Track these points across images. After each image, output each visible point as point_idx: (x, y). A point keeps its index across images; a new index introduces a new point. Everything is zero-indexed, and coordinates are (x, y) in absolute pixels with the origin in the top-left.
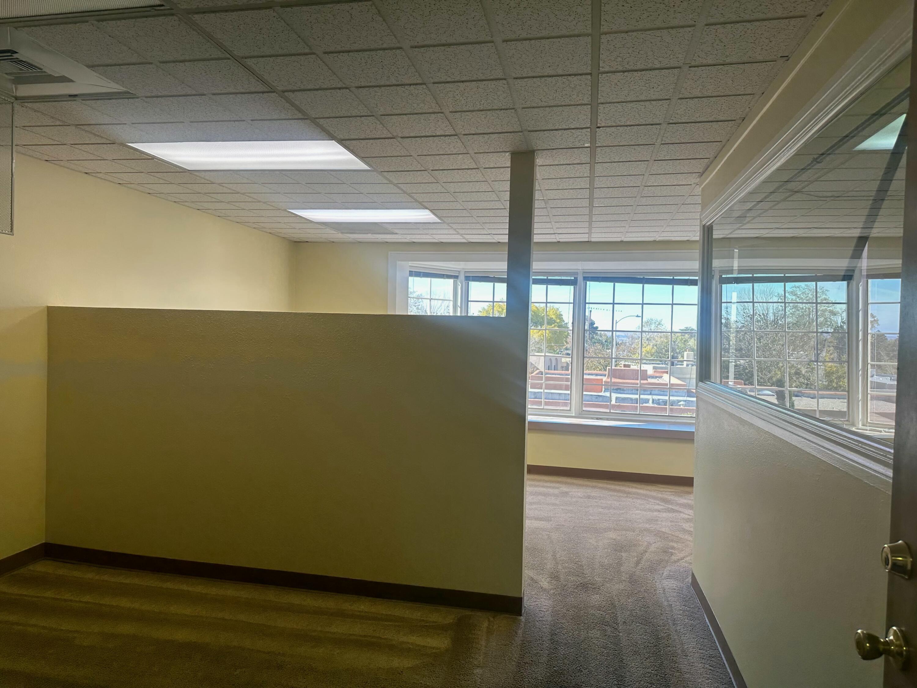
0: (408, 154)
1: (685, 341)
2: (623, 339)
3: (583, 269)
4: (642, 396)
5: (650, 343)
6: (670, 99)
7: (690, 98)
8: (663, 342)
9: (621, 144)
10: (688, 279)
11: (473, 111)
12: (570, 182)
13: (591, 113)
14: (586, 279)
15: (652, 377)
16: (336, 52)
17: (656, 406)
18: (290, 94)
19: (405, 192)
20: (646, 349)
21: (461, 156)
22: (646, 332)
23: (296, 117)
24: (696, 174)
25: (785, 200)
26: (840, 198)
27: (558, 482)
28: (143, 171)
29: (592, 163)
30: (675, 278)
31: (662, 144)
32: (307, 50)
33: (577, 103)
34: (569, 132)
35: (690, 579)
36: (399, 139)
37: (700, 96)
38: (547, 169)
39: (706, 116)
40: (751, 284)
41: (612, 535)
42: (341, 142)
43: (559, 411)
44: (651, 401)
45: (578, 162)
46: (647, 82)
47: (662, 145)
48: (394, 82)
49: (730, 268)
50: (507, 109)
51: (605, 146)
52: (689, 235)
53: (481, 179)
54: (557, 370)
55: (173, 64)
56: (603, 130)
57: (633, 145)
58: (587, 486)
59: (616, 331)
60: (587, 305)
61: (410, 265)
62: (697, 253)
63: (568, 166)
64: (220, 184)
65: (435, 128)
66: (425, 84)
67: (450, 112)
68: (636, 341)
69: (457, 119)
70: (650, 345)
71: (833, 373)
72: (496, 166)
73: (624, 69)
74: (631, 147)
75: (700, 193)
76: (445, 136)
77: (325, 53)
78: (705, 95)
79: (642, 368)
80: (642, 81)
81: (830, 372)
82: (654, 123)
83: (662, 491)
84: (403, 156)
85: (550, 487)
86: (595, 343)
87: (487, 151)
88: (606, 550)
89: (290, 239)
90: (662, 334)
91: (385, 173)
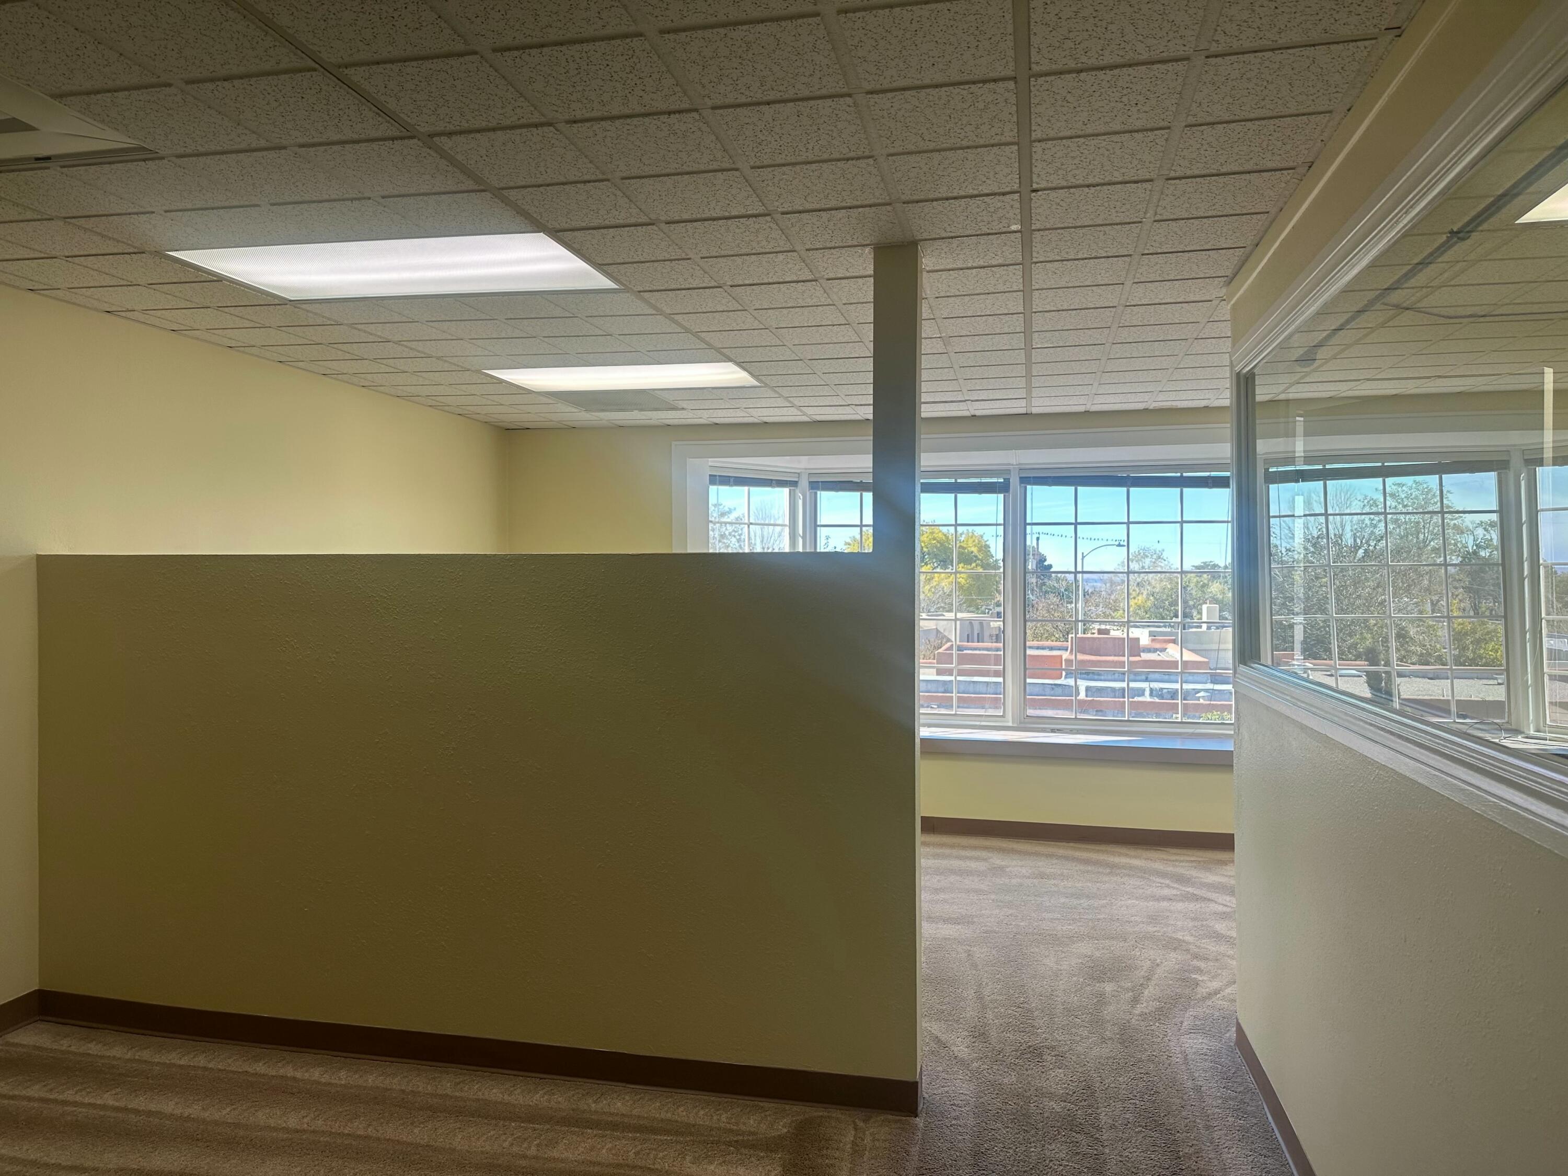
0: (684, 256)
1: (1203, 586)
2: (1095, 584)
3: (1020, 464)
4: (1132, 685)
5: (1142, 591)
6: (1169, 128)
7: (1208, 124)
8: (1164, 589)
9: (1079, 224)
10: (1209, 477)
11: (794, 164)
12: (988, 301)
13: (1019, 162)
14: (1026, 481)
15: (1149, 650)
16: (517, 48)
17: (1157, 700)
18: (444, 139)
19: (687, 331)
20: (1136, 601)
21: (781, 257)
22: (1134, 572)
23: (464, 188)
24: (1220, 279)
25: (1383, 325)
26: (1488, 319)
27: (986, 848)
28: (209, 305)
29: (1027, 263)
30: (1185, 474)
31: (1155, 221)
32: (460, 47)
33: (992, 142)
34: (979, 202)
35: (1232, 1034)
36: (663, 226)
37: (1227, 118)
38: (944, 277)
39: (1239, 161)
40: (1322, 482)
41: (1085, 948)
42: (557, 234)
43: (983, 718)
44: (1147, 693)
45: (1001, 261)
46: (1125, 92)
47: (1155, 223)
48: (639, 109)
49: (1290, 455)
50: (858, 159)
51: (1049, 229)
52: (1207, 397)
53: (823, 301)
54: (983, 642)
55: (210, 86)
56: (1044, 197)
57: (1102, 225)
58: (1037, 854)
59: (1083, 572)
60: (1028, 527)
61: (710, 464)
62: (1227, 428)
63: (982, 270)
64: (352, 326)
65: (727, 202)
66: (696, 110)
67: (752, 168)
68: (1118, 588)
69: (766, 182)
70: (1142, 593)
71: (1466, 634)
72: (848, 275)
73: (1079, 65)
74: (1098, 228)
75: (1228, 317)
76: (748, 216)
77: (495, 50)
78: (1237, 118)
79: (1131, 635)
80: (1115, 90)
81: (1461, 632)
82: (1141, 178)
83: (1173, 861)
84: (675, 260)
85: (970, 858)
86: (1046, 592)
87: (828, 245)
88: (1075, 979)
89: (496, 424)
90: (1163, 575)
91: (646, 295)
